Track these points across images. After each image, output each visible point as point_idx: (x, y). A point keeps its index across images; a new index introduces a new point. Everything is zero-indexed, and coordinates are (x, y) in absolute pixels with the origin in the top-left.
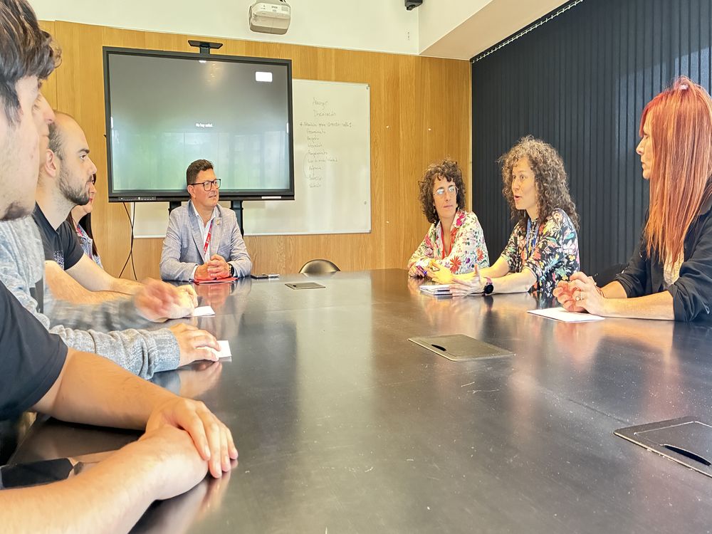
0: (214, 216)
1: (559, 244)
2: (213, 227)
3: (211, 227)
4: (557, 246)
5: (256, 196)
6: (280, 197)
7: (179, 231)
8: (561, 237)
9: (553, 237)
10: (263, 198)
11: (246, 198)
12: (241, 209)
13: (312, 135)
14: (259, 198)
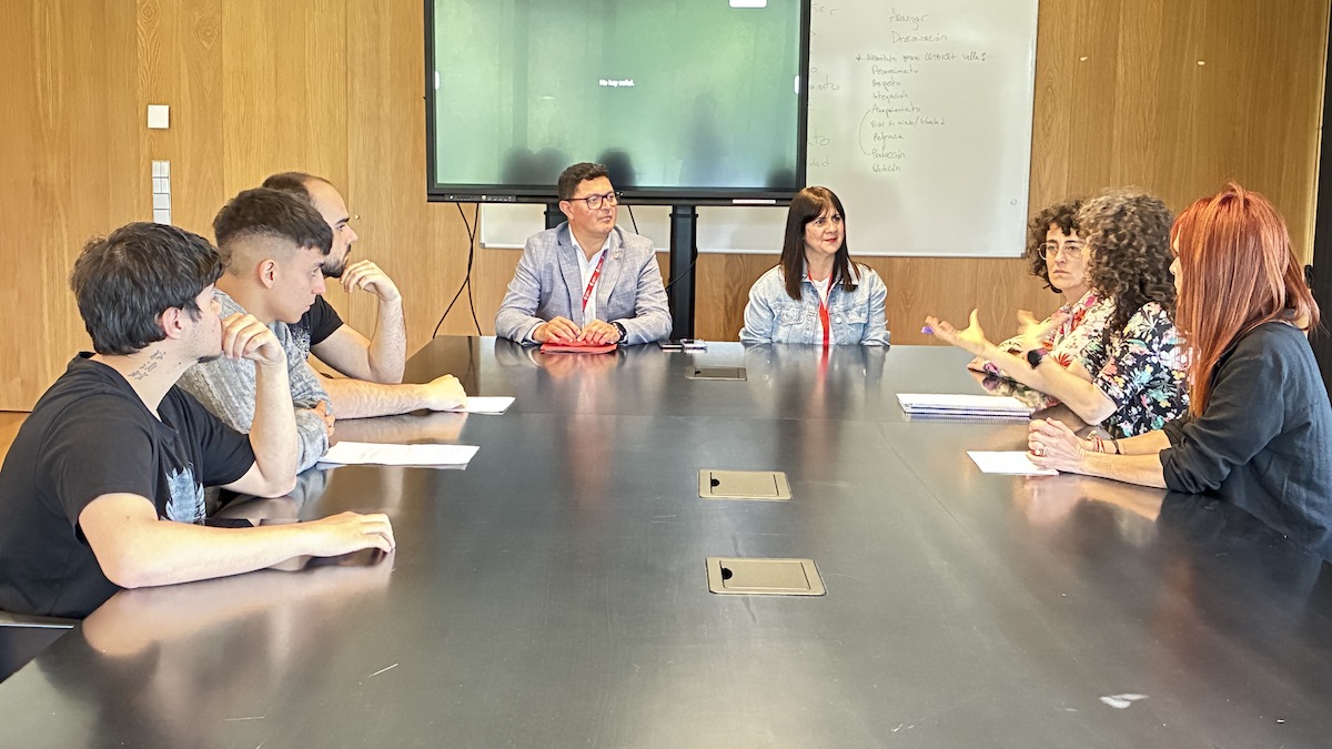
0: (606, 247)
1: (1152, 350)
2: (606, 262)
3: (601, 261)
4: (1147, 352)
5: (723, 198)
6: (774, 202)
7: (535, 269)
8: (1157, 339)
9: (1139, 338)
10: (735, 201)
11: (699, 202)
12: (694, 216)
13: (887, 78)
14: (728, 202)
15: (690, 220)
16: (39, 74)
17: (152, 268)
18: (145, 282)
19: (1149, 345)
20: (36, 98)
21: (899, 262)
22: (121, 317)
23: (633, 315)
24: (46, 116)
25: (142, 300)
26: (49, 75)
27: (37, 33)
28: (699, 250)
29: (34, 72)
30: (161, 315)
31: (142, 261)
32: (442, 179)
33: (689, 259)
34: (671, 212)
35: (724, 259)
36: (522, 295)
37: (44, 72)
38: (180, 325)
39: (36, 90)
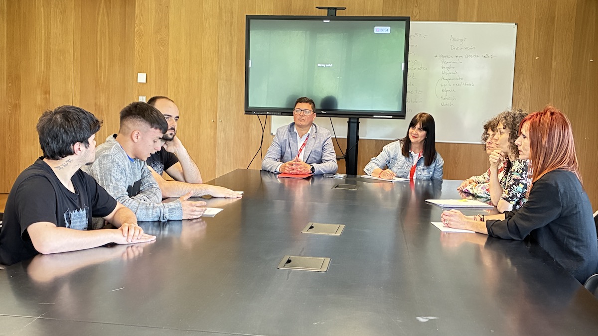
0: (309, 132)
1: (522, 177)
2: (309, 139)
3: (307, 139)
4: (520, 178)
5: (370, 115)
6: (391, 117)
7: (279, 142)
9: (517, 172)
10: (374, 116)
11: (361, 116)
12: (358, 123)
13: (448, 65)
14: (372, 117)
15: (356, 124)
16: (99, 60)
17: (72, 125)
18: (69, 131)
19: (521, 175)
20: (97, 70)
21: (452, 145)
22: (57, 144)
23: (320, 162)
24: (101, 77)
25: (67, 138)
26: (103, 61)
27: (99, 44)
28: (360, 138)
29: (97, 59)
30: (74, 145)
31: (68, 121)
32: (251, 105)
33: (355, 141)
34: (348, 121)
35: (374, 142)
36: (273, 152)
37: (101, 59)
38: (80, 149)
39: (97, 66)
